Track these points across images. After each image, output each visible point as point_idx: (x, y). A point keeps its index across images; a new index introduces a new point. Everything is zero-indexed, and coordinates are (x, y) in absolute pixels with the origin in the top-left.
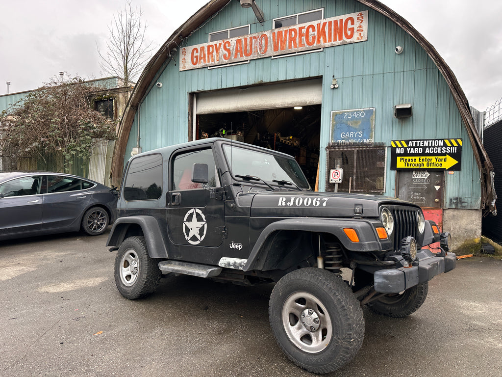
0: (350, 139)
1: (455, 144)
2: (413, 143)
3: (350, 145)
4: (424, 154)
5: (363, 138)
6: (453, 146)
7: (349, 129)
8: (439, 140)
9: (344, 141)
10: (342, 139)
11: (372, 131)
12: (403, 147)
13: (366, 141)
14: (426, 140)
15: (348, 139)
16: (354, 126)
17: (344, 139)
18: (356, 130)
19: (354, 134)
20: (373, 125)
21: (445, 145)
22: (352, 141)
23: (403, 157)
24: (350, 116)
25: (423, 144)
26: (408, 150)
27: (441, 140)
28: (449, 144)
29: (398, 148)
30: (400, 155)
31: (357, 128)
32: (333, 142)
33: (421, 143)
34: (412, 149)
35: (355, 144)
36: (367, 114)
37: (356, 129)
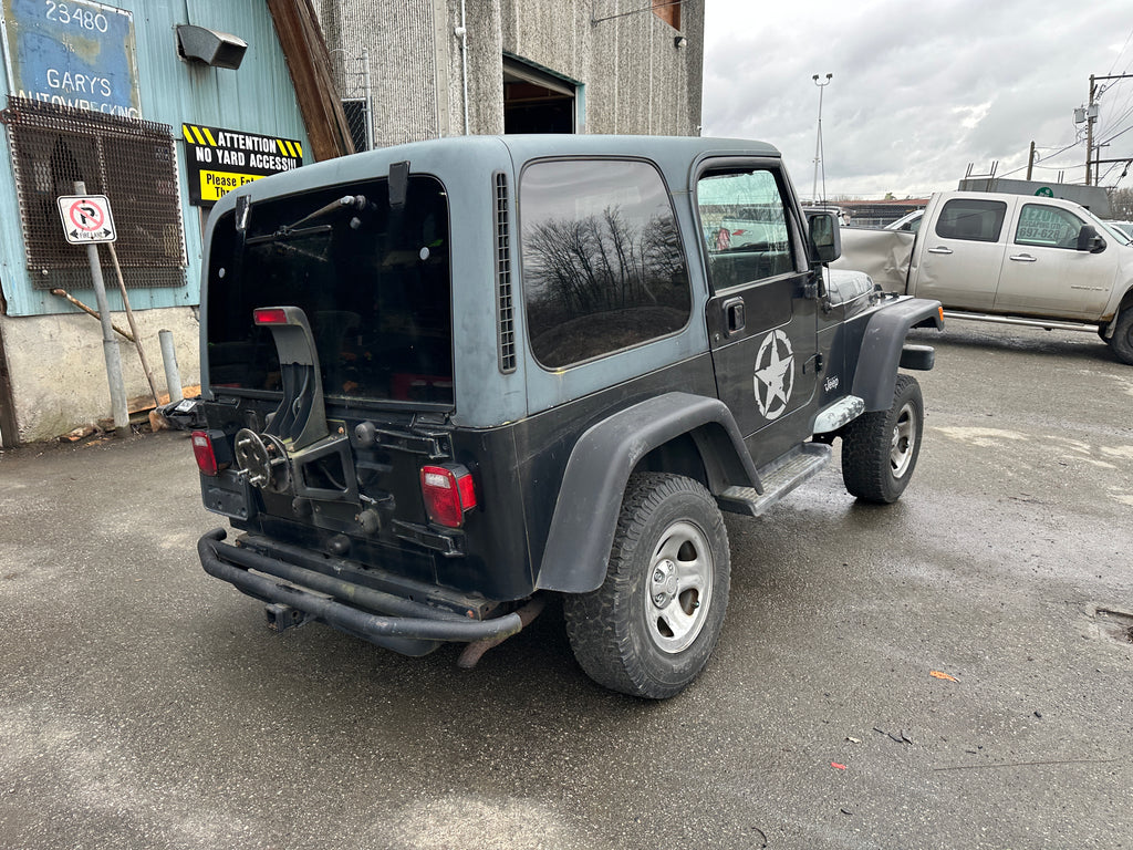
0: (80, 95)
1: (294, 155)
2: (225, 137)
3: (79, 115)
4: (247, 169)
5: (112, 101)
6: (290, 156)
7: (69, 63)
8: (268, 138)
9: (61, 101)
10: (54, 92)
11: (134, 86)
12: (208, 145)
13: (124, 113)
14: (250, 135)
15: (72, 96)
16: (79, 53)
17: (58, 92)
18: (89, 70)
19: (87, 84)
20: (135, 68)
21: (279, 153)
22: (85, 105)
23: (211, 173)
24: (65, 18)
25: (244, 145)
26: (220, 153)
27: (273, 138)
28: (285, 153)
29: (200, 146)
30: (205, 166)
31: (92, 62)
32: (22, 94)
33: (241, 142)
34: (226, 152)
35: (96, 118)
36: (112, 27)
37: (89, 65)
